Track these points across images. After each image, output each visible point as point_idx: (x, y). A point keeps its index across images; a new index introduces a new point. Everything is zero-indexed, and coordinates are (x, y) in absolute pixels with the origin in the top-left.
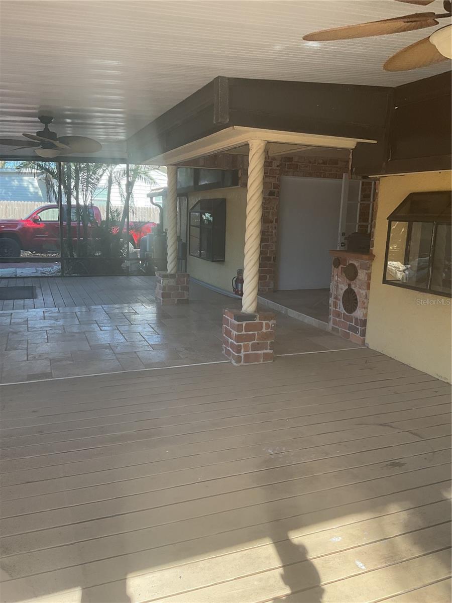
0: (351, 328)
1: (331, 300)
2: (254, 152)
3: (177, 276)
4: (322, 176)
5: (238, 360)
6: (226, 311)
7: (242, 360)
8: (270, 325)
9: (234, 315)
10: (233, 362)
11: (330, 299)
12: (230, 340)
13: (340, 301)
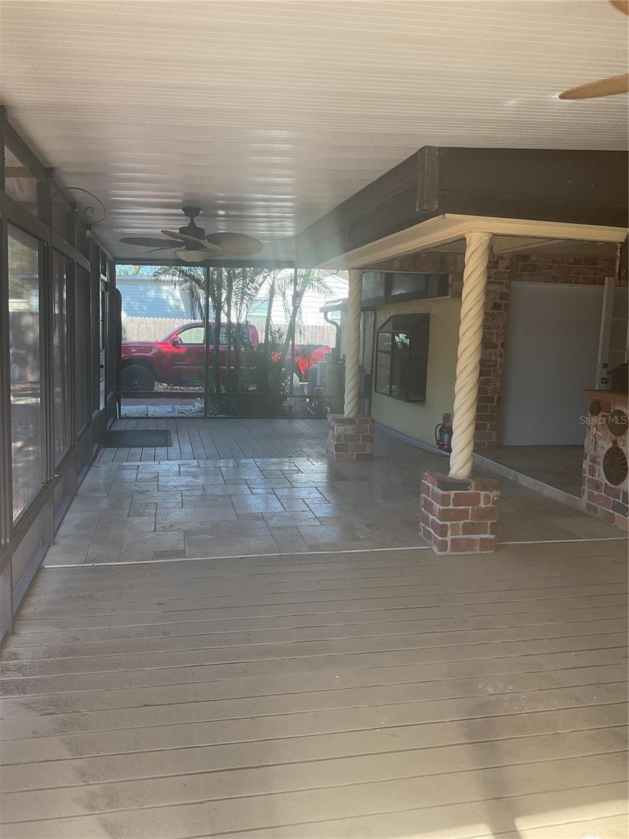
0: (616, 507)
1: (586, 464)
2: (473, 249)
3: (357, 422)
4: (573, 281)
5: (443, 547)
6: (426, 474)
7: (449, 547)
8: (492, 497)
9: (438, 481)
10: (435, 549)
11: (584, 461)
12: (431, 517)
13: (599, 465)
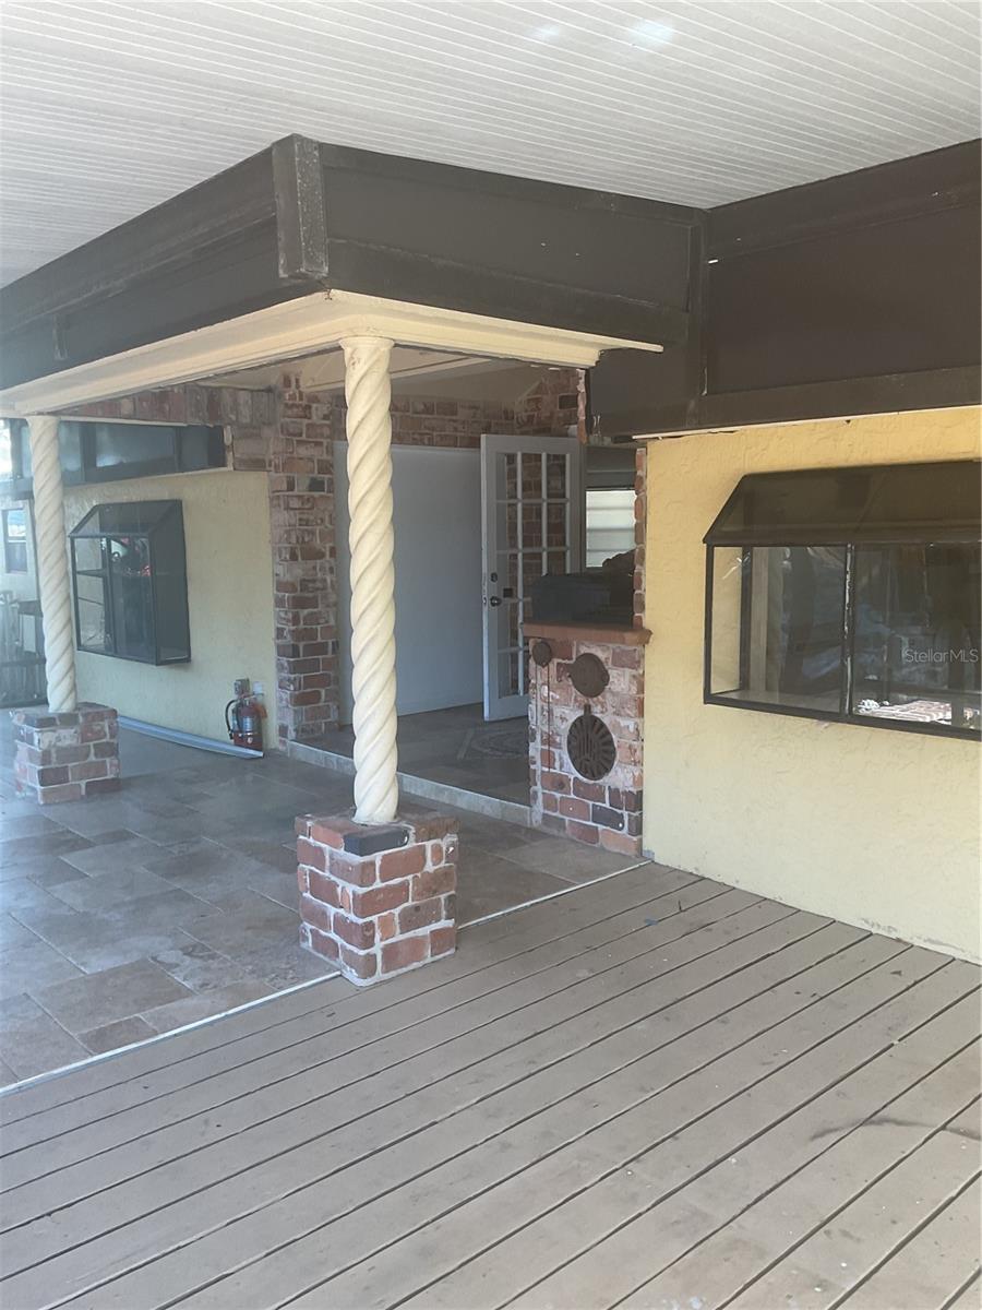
0: (599, 816)
1: (535, 749)
2: (362, 372)
3: (81, 719)
5: (368, 967)
6: (309, 824)
7: (379, 965)
8: (444, 849)
9: (345, 837)
10: (351, 975)
11: (531, 744)
12: (332, 911)
13: (559, 746)
